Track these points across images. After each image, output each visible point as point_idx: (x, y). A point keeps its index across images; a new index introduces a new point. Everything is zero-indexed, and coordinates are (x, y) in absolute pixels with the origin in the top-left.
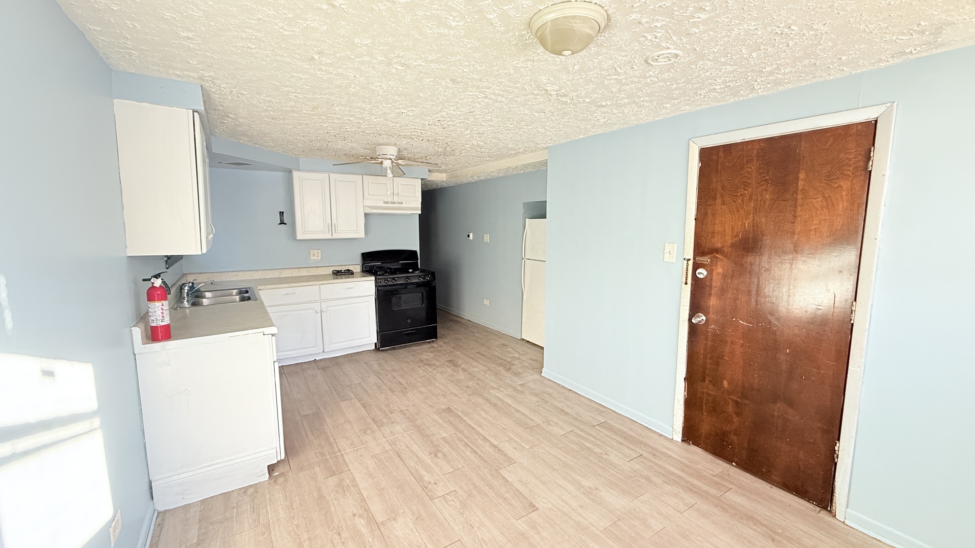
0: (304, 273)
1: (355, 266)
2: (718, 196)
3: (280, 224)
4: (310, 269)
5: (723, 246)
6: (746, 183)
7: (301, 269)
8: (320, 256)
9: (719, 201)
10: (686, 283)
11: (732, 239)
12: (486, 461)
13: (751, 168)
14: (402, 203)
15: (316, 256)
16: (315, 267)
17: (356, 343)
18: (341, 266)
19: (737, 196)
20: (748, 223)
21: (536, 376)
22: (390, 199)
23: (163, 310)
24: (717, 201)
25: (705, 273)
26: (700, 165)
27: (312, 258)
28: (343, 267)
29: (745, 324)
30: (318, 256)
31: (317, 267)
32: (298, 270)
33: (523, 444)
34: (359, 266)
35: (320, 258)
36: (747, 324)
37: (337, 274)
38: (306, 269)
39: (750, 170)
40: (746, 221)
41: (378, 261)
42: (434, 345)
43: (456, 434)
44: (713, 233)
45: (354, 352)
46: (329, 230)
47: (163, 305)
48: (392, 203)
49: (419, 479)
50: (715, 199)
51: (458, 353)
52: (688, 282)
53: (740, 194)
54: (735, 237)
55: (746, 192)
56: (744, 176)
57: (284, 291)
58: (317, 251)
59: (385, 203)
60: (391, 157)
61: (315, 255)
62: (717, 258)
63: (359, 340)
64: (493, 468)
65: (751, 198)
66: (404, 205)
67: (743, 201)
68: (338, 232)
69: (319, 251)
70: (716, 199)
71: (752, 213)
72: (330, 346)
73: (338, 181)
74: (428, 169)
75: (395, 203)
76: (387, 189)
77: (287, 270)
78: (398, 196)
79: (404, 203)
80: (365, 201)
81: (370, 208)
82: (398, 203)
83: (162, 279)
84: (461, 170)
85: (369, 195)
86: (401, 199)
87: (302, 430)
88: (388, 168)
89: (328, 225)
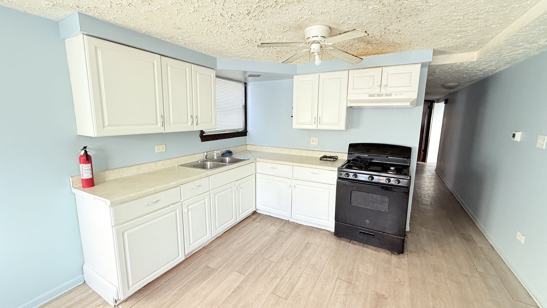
0: (304, 153)
1: (343, 154)
4: (309, 151)
7: (302, 151)
14: (391, 95)
16: (312, 150)
17: (316, 221)
22: (377, 91)
23: (82, 169)
27: (311, 143)
28: (333, 153)
30: (316, 142)
31: (313, 151)
32: (300, 151)
34: (346, 155)
35: (317, 144)
38: (306, 151)
41: (364, 153)
46: (315, 122)
48: (379, 95)
57: (271, 165)
58: (315, 138)
59: (370, 96)
60: (316, 39)
61: (314, 141)
63: (319, 220)
66: (393, 97)
68: (322, 124)
69: (317, 139)
72: (296, 215)
73: (326, 79)
74: (434, 50)
75: (382, 95)
76: (374, 82)
77: (294, 150)
78: (386, 88)
79: (393, 94)
80: (348, 95)
81: (352, 101)
82: (387, 95)
83: (85, 151)
84: (492, 38)
85: (353, 89)
86: (390, 90)
87: (187, 278)
88: (316, 54)
89: (314, 118)
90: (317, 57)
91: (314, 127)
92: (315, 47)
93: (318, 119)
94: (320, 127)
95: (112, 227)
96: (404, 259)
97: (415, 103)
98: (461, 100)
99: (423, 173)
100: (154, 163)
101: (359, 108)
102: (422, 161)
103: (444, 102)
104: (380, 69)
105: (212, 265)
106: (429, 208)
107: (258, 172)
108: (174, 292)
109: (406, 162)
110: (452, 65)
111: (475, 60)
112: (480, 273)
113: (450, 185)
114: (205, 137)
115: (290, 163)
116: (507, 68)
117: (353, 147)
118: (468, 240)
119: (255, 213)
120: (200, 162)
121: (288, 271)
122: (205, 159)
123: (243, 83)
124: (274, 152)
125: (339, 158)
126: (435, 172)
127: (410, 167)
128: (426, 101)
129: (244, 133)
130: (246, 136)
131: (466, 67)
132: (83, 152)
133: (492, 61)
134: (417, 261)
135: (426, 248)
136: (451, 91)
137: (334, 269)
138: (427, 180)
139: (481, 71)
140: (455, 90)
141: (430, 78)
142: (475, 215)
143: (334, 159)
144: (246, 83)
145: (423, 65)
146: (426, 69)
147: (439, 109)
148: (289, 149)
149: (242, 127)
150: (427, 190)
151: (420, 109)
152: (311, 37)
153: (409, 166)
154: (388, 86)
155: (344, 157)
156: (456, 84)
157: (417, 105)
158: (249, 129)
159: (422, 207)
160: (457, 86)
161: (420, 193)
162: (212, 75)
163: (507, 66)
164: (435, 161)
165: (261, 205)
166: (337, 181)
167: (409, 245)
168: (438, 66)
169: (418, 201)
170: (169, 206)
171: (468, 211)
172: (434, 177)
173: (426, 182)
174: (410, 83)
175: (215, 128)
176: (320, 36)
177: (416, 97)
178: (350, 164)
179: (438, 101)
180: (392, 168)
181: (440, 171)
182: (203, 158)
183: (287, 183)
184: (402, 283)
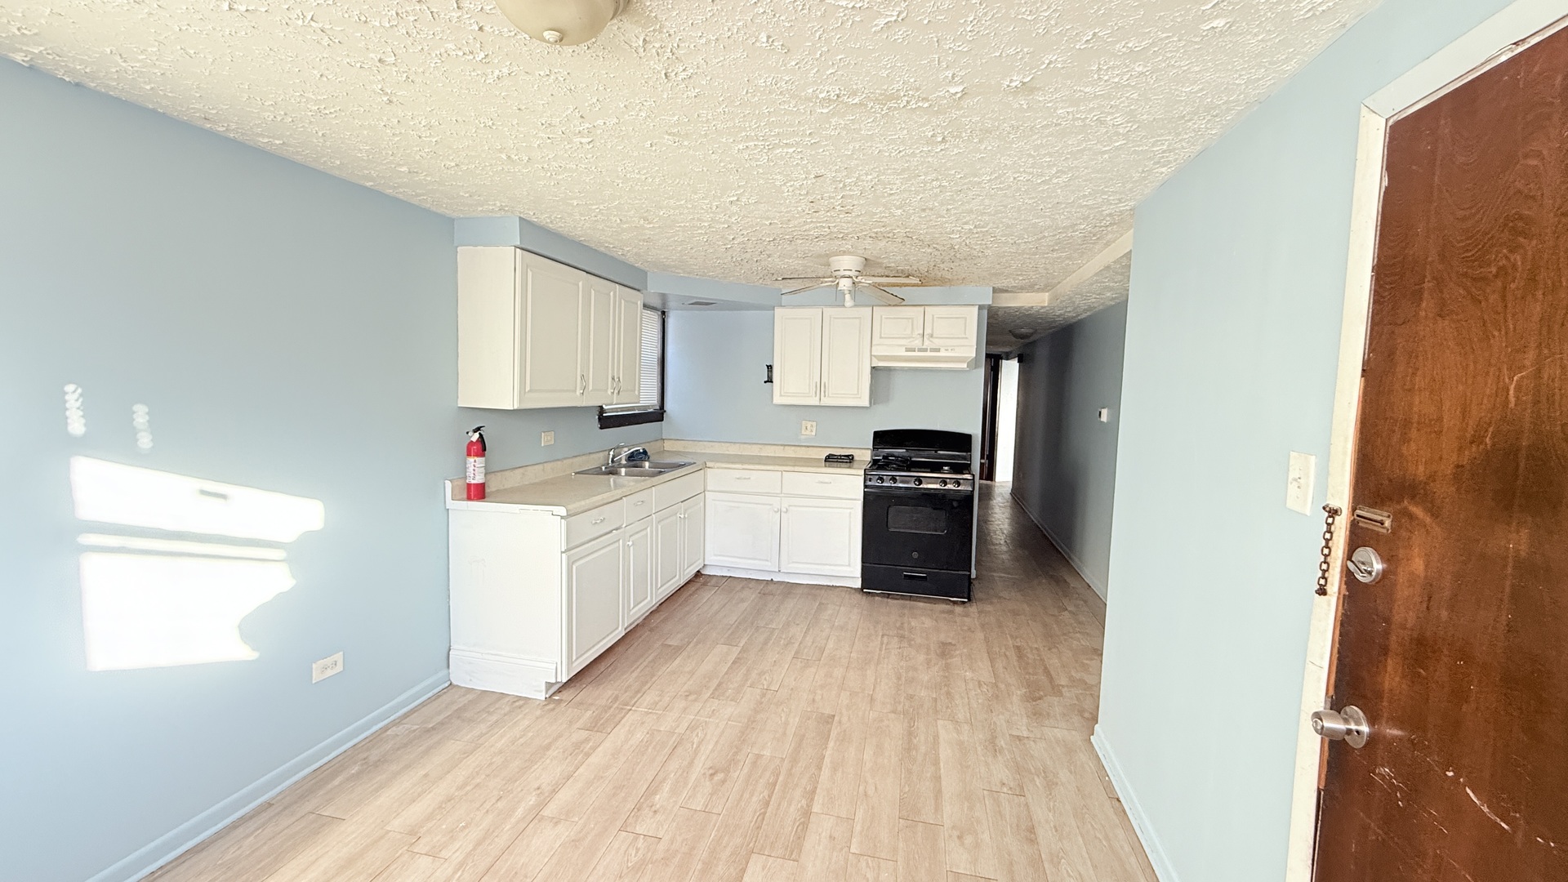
0: (790, 453)
1: (864, 451)
2: (1426, 285)
3: (765, 382)
4: (799, 448)
5: (1432, 477)
6: (1521, 218)
7: (786, 447)
8: (814, 431)
9: (1428, 304)
10: (1322, 591)
11: (1460, 449)
12: (759, 828)
13: (1539, 155)
14: (938, 350)
15: (809, 430)
16: (805, 446)
17: (827, 570)
18: (843, 448)
19: (1484, 279)
20: (1518, 388)
21: (1076, 737)
22: (917, 343)
23: (474, 466)
24: (1424, 305)
25: (1378, 566)
26: (1385, 183)
27: (803, 432)
28: (845, 450)
29: (1485, 809)
30: (812, 431)
31: (808, 447)
32: (782, 447)
33: (854, 840)
34: (870, 451)
35: (814, 433)
36: (1493, 817)
37: (830, 459)
38: (793, 448)
39: (1533, 162)
40: (1511, 379)
41: (899, 446)
42: (958, 609)
43: (783, 760)
44: (1407, 423)
45: (829, 584)
46: (816, 393)
47: (475, 461)
48: (920, 350)
49: (651, 791)
50: (1417, 296)
51: (980, 635)
52: (1328, 588)
53: (1494, 270)
54: (1472, 442)
55: (1517, 258)
56: (1511, 192)
57: (737, 474)
58: (811, 423)
59: (908, 350)
60: (847, 273)
61: (808, 428)
62: (1411, 517)
63: (832, 567)
64: (751, 845)
65: (1532, 279)
66: (943, 353)
67: (1504, 298)
68: (828, 396)
69: (814, 424)
70: (1421, 299)
71: (1533, 345)
72: (790, 565)
73: (835, 318)
74: (994, 288)
75: (925, 350)
76: (913, 328)
77: (769, 447)
78: (931, 339)
79: (942, 349)
80: (873, 348)
81: (880, 358)
82: (933, 350)
83: (480, 434)
84: (1059, 283)
85: (881, 338)
86: (937, 343)
87: (641, 661)
88: (847, 292)
89: (814, 385)
90: (848, 297)
91: (814, 401)
92: (845, 284)
93: (821, 388)
94: (826, 402)
95: (562, 552)
96: (973, 609)
97: (973, 364)
98: (1042, 353)
99: (990, 499)
100: (541, 467)
101: (888, 369)
102: (986, 479)
103: (1017, 359)
104: (922, 308)
105: (673, 642)
106: (1004, 548)
107: (709, 488)
108: (635, 675)
109: (964, 458)
110: (1019, 309)
111: (1046, 305)
112: (1070, 612)
113: (1034, 516)
114: (607, 421)
115: (777, 468)
116: (1090, 316)
117: (882, 438)
118: (1059, 582)
119: (698, 574)
120: (603, 468)
121: (804, 637)
122: (610, 462)
123: (660, 313)
124: (727, 453)
125: (855, 458)
126: (1010, 497)
127: (972, 467)
128: (988, 356)
129: (658, 415)
130: (662, 420)
131: (1038, 311)
132: (477, 435)
133: (1066, 307)
134: (989, 608)
135: (1001, 594)
136: (1027, 341)
137: (875, 627)
138: (997, 510)
139: (1059, 316)
140: (1031, 339)
141: (991, 320)
142: (1067, 547)
143: (849, 460)
144: (663, 313)
145: (981, 308)
146: (985, 312)
147: (1010, 371)
148: (760, 446)
149: (656, 402)
150: (998, 525)
151: (980, 374)
152: (842, 269)
153: (970, 464)
154: (934, 336)
155: (865, 455)
156: (1031, 331)
157: (977, 366)
158: (668, 406)
159: (993, 547)
160: (1032, 334)
161: (987, 529)
162: (639, 303)
163: (1088, 314)
164: (1009, 478)
165: (715, 555)
166: (864, 492)
167: (977, 593)
168: (999, 308)
169: (986, 540)
170: (611, 531)
171: (1061, 548)
172: (1009, 504)
173: (996, 513)
174: (965, 334)
175: (636, 401)
176: (854, 270)
177: (974, 355)
178: (876, 464)
179: (1008, 357)
180: (946, 468)
181: (1019, 493)
182: (606, 462)
183: (771, 505)
184: (973, 630)
